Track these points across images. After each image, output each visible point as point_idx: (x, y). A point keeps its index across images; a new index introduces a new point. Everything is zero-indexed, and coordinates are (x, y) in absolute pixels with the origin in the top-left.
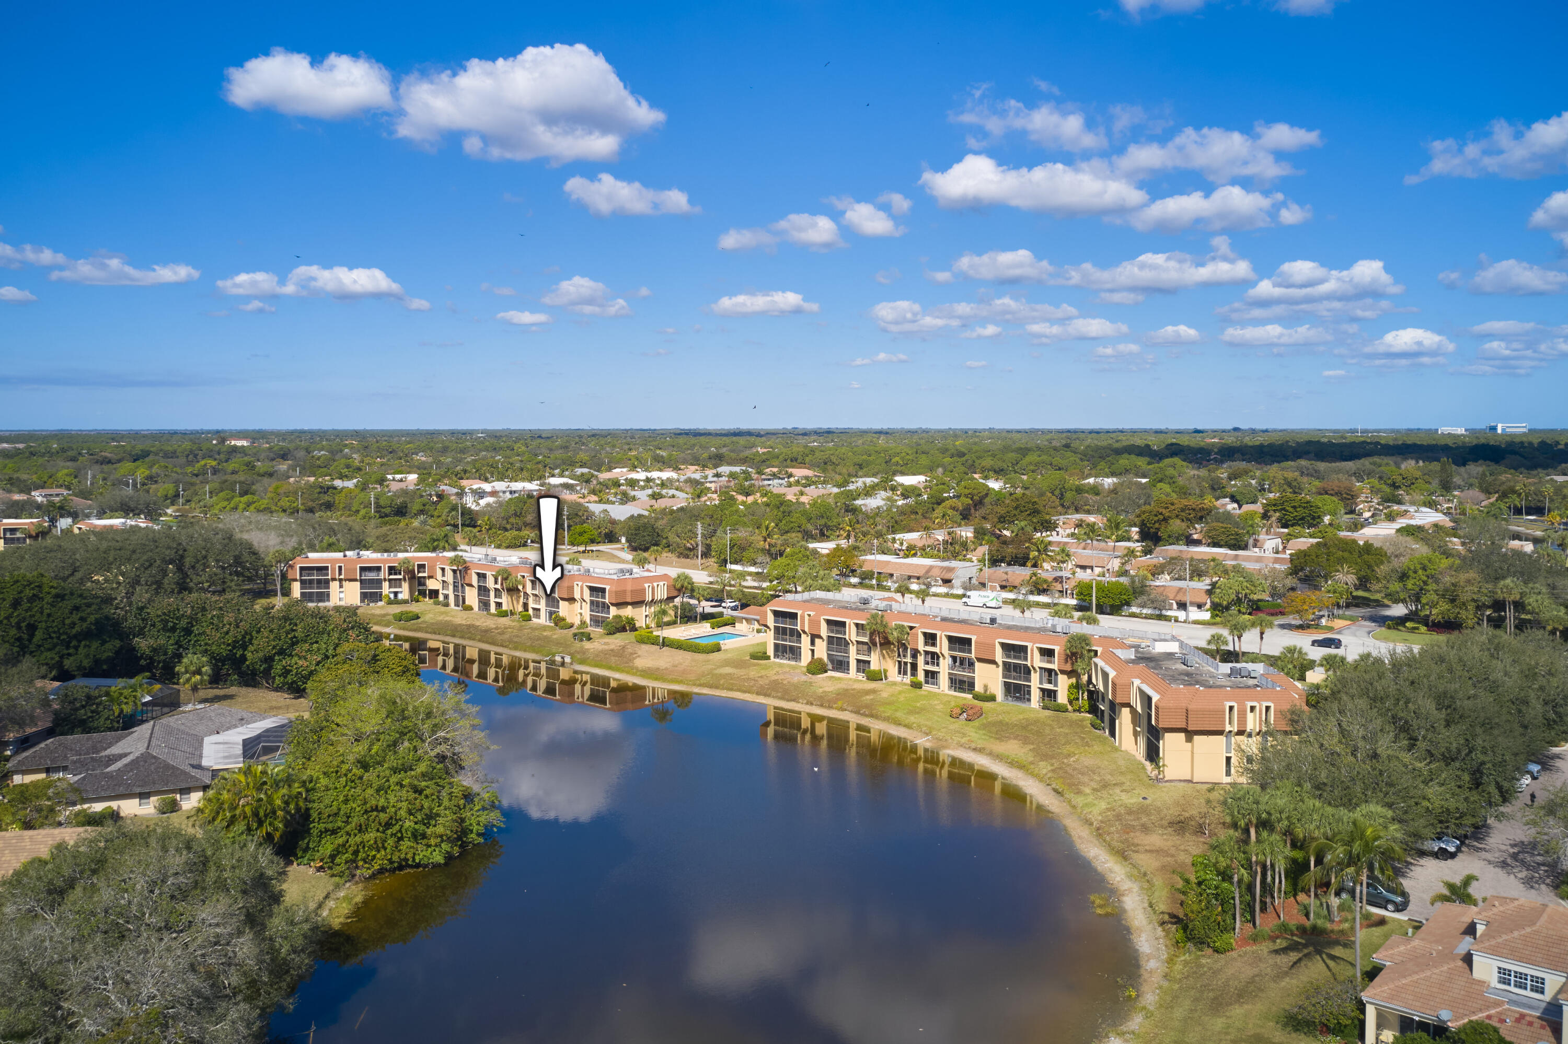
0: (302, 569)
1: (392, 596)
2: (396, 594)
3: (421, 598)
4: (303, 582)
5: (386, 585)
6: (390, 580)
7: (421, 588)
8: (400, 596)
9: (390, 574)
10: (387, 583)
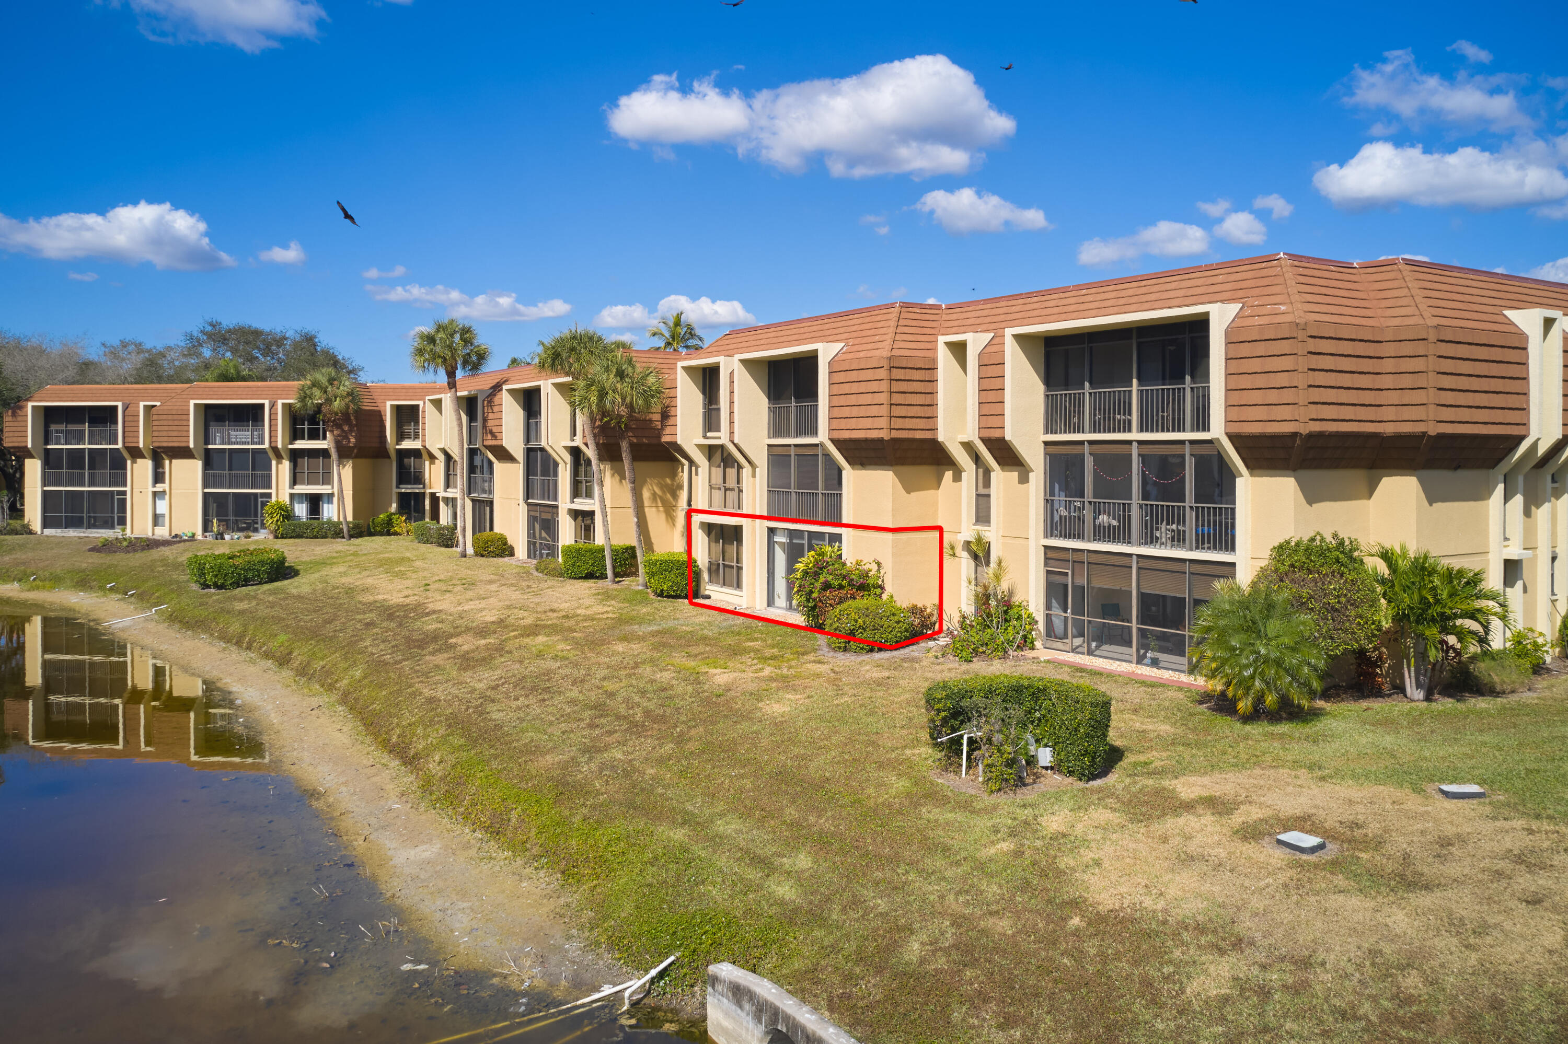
0: (50, 415)
1: (301, 510)
2: (315, 502)
3: (401, 524)
4: (50, 461)
5: (282, 471)
6: (296, 456)
7: (406, 489)
8: (329, 512)
9: (296, 435)
10: (286, 465)
